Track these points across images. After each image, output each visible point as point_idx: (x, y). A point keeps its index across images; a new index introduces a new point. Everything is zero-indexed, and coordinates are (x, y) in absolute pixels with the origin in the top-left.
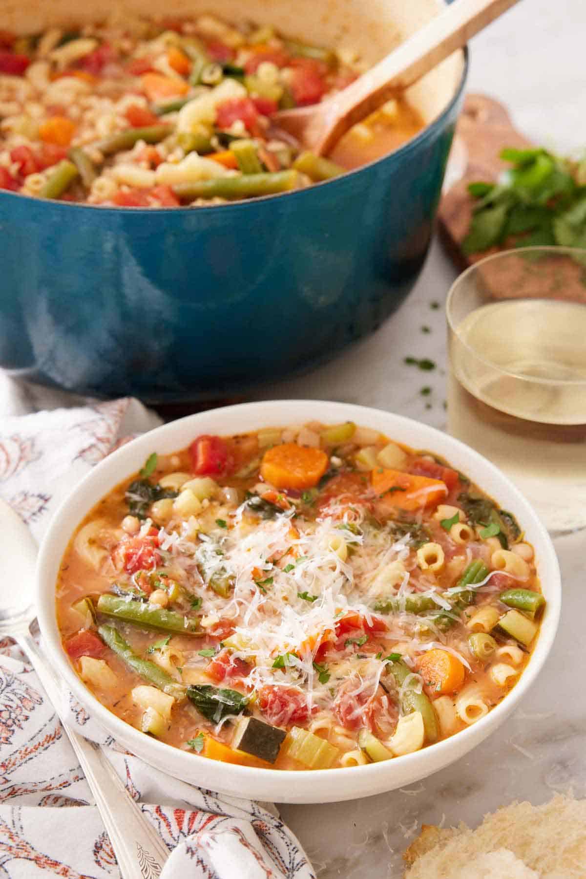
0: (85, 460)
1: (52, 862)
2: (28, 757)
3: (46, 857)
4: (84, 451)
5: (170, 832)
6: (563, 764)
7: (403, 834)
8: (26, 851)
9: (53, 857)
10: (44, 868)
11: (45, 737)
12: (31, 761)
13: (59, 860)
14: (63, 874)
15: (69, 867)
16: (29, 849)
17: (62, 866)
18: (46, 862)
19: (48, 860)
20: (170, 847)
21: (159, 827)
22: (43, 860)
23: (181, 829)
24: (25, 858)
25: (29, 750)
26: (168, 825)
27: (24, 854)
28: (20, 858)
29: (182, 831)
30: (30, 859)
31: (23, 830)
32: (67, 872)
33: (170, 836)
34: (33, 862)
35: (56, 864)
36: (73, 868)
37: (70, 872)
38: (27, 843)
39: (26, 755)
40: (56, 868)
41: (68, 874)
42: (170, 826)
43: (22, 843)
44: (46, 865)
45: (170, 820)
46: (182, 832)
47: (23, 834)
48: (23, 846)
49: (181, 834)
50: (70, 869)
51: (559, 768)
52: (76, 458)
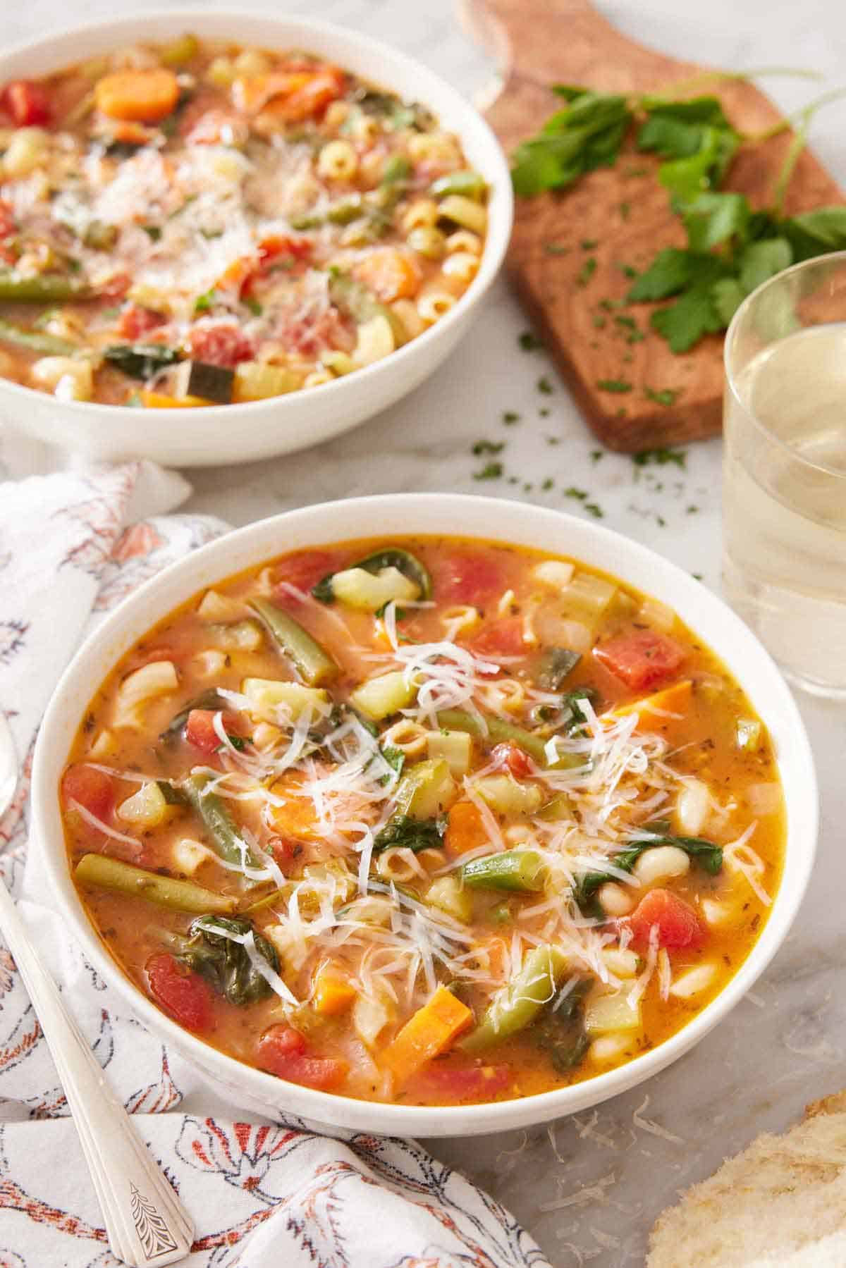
0: (76, 567)
1: (53, 1212)
2: (11, 1062)
3: (43, 1204)
4: (75, 551)
5: (227, 1153)
6: (809, 1013)
7: (578, 1132)
8: (14, 1197)
9: (54, 1205)
10: (41, 1221)
11: (22, 1038)
12: (13, 1069)
13: (63, 1209)
14: (69, 1230)
15: (78, 1218)
16: (19, 1194)
17: (67, 1218)
18: (43, 1213)
19: (47, 1209)
20: (227, 1175)
21: (211, 1145)
22: (39, 1210)
23: (244, 1149)
24: (12, 1207)
25: (10, 1053)
26: (225, 1143)
27: (12, 1202)
28: (5, 1207)
29: (246, 1152)
30: (21, 1209)
31: (9, 1166)
32: (75, 1226)
33: (227, 1160)
34: (25, 1213)
35: (58, 1214)
36: (85, 1219)
37: (80, 1227)
38: (15, 1185)
39: (8, 1058)
40: (59, 1221)
41: (75, 1229)
42: (227, 1144)
43: (7, 1185)
44: (43, 1217)
45: (227, 1136)
46: (246, 1155)
47: (9, 1171)
48: (10, 1189)
49: (245, 1158)
50: (79, 1222)
51: (802, 1021)
52: (64, 562)
